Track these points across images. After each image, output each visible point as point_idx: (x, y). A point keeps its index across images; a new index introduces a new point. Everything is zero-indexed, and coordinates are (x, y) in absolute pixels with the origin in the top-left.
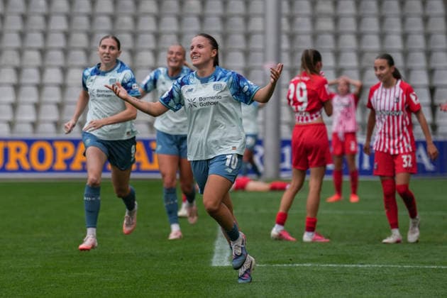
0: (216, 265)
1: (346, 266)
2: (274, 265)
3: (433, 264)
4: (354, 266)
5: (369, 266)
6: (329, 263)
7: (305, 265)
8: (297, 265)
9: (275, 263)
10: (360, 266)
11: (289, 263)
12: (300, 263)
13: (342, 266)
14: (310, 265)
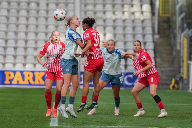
0: (52, 126)
1: (107, 126)
2: (77, 126)
3: (145, 126)
4: (111, 126)
5: (118, 126)
6: (100, 125)
7: (90, 126)
8: (87, 126)
9: (77, 125)
10: (114, 127)
11: (83, 125)
12: (88, 125)
13: (106, 126)
14: (92, 126)
